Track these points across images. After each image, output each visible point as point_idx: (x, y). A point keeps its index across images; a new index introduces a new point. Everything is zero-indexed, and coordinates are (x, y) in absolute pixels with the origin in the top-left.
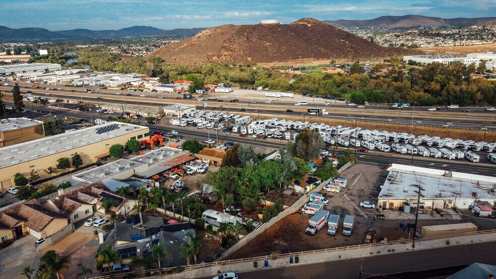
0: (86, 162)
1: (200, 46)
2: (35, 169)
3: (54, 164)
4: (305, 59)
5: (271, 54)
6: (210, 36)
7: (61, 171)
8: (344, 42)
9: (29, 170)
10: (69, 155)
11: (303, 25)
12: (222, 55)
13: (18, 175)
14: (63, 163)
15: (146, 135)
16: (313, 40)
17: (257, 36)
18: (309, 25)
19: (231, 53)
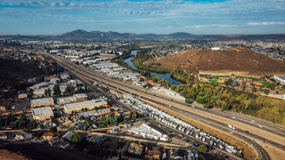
0: (88, 110)
1: (179, 59)
2: (76, 110)
3: (80, 109)
4: (226, 70)
5: (209, 66)
6: (185, 54)
7: (82, 111)
8: (255, 61)
9: (75, 110)
10: (84, 108)
11: (234, 50)
12: (185, 65)
13: (73, 111)
14: (83, 110)
15: (106, 105)
16: (236, 59)
17: (205, 56)
18: (238, 51)
19: (190, 64)
